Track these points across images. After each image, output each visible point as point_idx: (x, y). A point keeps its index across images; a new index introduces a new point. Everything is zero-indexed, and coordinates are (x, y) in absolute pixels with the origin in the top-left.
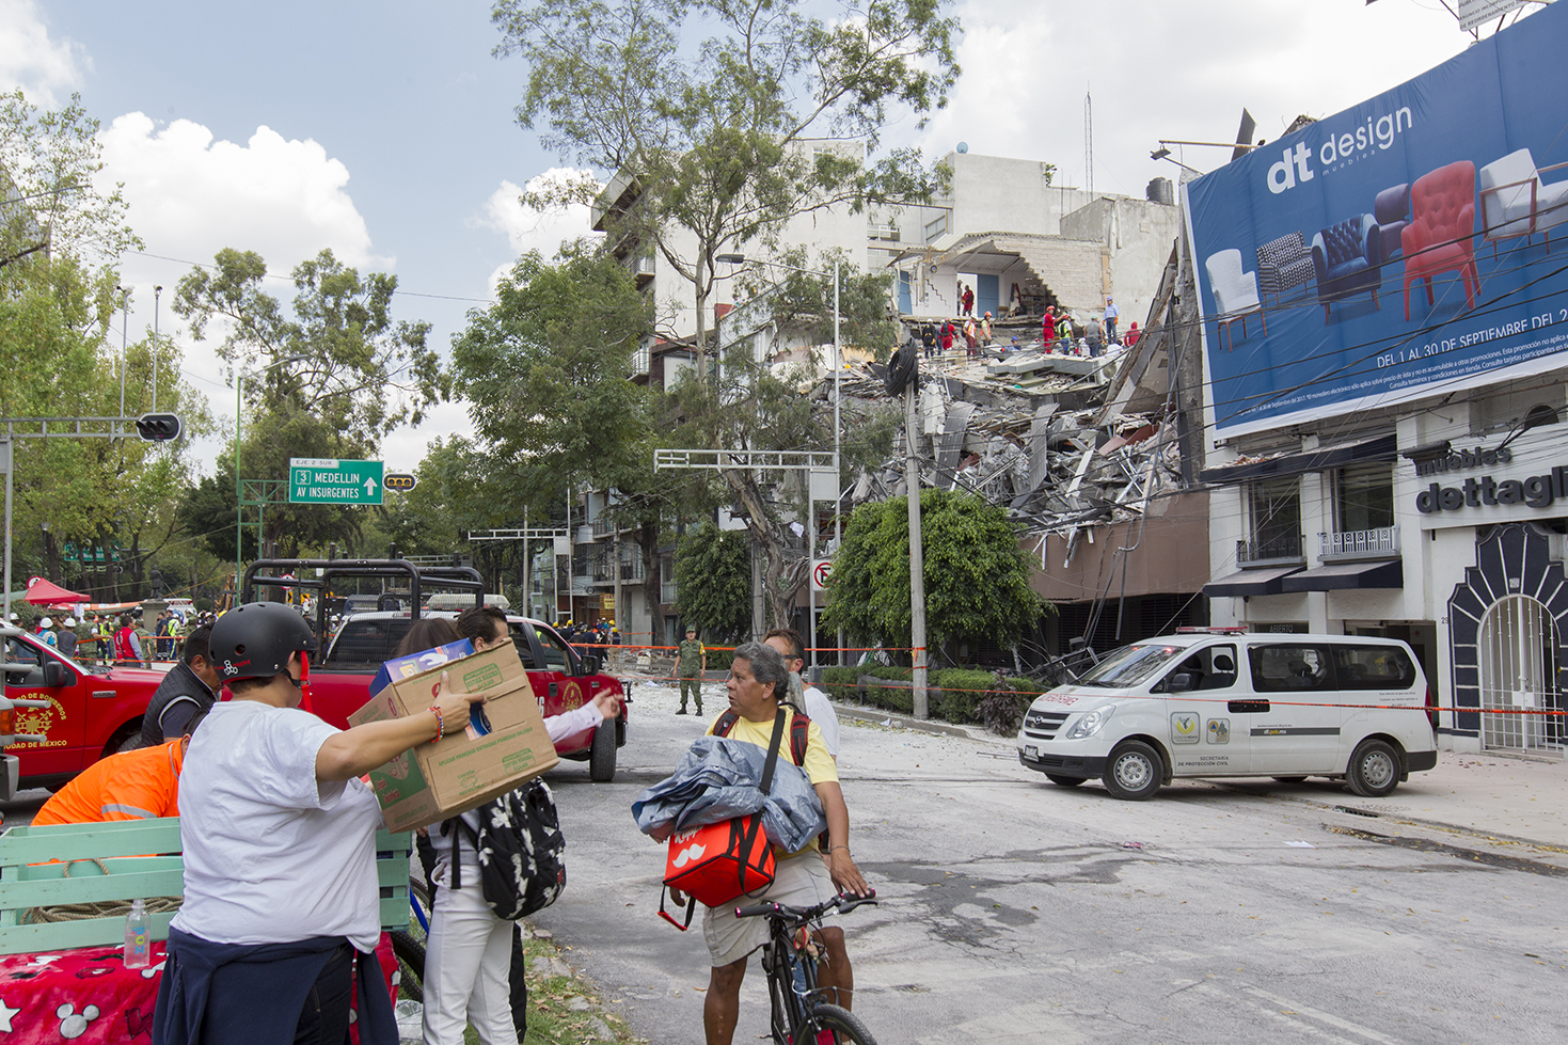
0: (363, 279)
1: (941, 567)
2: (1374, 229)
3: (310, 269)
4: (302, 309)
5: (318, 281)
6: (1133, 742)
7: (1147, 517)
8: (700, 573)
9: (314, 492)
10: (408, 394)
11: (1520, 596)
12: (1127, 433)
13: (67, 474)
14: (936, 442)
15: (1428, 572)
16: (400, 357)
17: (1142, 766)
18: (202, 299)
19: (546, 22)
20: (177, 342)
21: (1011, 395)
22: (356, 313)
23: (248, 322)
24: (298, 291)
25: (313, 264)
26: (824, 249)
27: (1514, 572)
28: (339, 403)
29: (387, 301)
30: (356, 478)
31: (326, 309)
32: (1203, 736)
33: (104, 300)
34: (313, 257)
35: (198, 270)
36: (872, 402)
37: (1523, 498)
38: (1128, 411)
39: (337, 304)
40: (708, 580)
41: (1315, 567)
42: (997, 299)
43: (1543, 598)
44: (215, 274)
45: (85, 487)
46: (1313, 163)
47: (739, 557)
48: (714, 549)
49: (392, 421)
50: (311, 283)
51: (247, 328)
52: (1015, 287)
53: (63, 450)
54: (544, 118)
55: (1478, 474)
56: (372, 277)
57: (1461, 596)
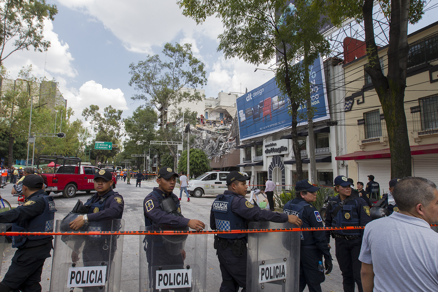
0: (117, 111)
1: (192, 161)
2: (259, 107)
3: (107, 109)
4: (105, 115)
5: (108, 111)
6: (198, 188)
7: (229, 154)
8: (165, 162)
9: (99, 147)
10: (124, 131)
11: (277, 167)
12: (230, 140)
13: (60, 144)
14: (205, 141)
15: (267, 163)
16: (123, 124)
17: (200, 192)
18: (87, 113)
19: (139, 68)
20: (82, 121)
21: (217, 133)
22: (115, 116)
23: (95, 118)
24: (105, 112)
25: (108, 108)
26: (186, 108)
27: (277, 163)
28: (112, 132)
29: (121, 115)
30: (107, 145)
31: (109, 116)
32: (210, 188)
33: (69, 113)
34: (108, 107)
35: (87, 108)
36: (197, 134)
37: (277, 151)
38: (231, 136)
39: (112, 115)
40: (166, 164)
41: (253, 162)
42: (223, 117)
43: (280, 167)
44: (89, 109)
45: (62, 146)
46: (252, 96)
47: (172, 160)
48: (168, 158)
49: (121, 136)
50: (107, 111)
51: (95, 119)
52: (226, 115)
53: (59, 139)
54: (134, 85)
55: (272, 147)
56: (118, 110)
57: (270, 167)
